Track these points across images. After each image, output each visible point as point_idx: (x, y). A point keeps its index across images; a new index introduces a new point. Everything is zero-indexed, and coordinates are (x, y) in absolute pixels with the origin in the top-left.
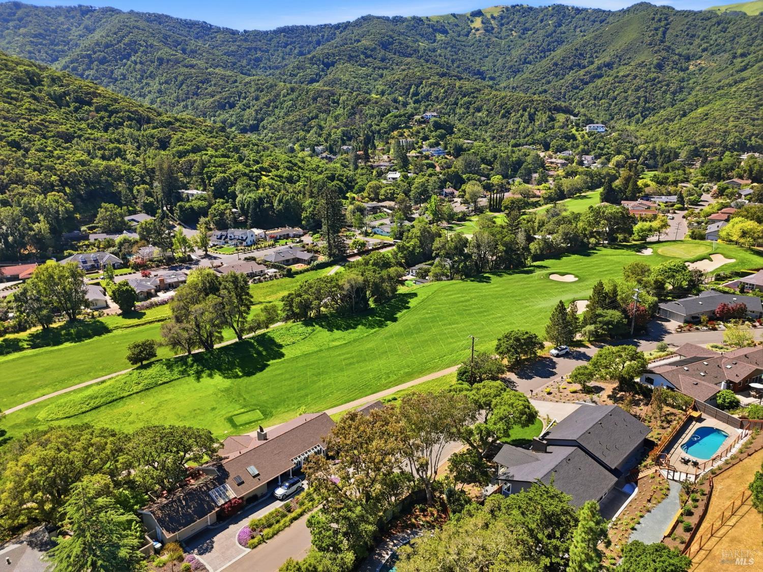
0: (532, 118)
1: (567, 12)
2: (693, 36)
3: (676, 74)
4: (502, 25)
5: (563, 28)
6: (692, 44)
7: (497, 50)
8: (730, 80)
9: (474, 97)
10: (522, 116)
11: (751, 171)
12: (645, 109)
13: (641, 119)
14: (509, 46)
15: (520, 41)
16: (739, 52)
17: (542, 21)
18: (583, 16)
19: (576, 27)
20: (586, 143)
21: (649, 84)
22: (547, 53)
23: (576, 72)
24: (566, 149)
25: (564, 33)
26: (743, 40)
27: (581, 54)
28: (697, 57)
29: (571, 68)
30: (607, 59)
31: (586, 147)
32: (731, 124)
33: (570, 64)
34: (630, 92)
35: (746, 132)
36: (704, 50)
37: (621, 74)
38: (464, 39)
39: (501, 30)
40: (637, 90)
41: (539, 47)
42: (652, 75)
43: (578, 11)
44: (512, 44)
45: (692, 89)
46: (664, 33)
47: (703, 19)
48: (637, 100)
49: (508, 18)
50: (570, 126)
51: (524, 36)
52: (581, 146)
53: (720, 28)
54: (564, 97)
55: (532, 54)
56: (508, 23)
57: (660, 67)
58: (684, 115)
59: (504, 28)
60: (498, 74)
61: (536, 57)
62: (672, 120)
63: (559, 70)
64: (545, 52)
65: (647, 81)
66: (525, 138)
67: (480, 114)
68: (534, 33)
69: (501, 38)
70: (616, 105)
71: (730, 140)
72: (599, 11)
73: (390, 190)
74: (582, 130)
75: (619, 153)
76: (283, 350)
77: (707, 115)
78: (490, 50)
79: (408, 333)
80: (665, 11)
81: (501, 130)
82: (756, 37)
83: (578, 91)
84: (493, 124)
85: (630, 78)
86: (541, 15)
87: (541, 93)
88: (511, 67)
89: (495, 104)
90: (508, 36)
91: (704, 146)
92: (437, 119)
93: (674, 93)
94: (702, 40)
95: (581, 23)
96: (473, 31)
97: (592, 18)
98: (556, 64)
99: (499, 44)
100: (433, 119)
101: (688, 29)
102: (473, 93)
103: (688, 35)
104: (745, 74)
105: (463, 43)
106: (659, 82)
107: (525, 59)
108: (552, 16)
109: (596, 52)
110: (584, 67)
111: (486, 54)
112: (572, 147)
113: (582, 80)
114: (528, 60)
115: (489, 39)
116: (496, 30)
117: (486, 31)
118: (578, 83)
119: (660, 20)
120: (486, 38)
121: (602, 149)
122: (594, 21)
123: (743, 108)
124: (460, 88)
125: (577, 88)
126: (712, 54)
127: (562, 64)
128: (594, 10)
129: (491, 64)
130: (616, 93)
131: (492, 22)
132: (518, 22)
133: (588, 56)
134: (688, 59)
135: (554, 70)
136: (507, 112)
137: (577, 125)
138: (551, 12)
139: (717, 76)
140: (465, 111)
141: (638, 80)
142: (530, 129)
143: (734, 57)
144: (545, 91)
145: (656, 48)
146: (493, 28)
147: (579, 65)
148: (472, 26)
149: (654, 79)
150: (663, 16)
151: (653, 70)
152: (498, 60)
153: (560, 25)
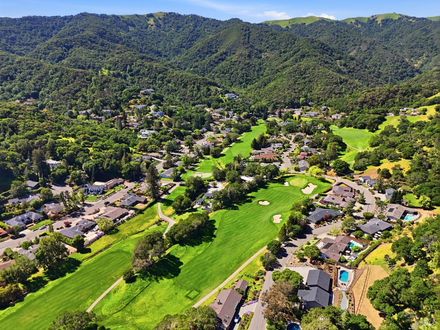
0: (199, 89)
1: (199, 19)
2: (262, 40)
3: (257, 60)
4: (165, 23)
5: (198, 28)
6: (261, 44)
7: (165, 38)
8: (281, 66)
9: (164, 74)
10: (193, 87)
11: (305, 129)
12: (247, 80)
13: (246, 85)
14: (171, 36)
15: (177, 34)
16: (283, 50)
17: (186, 23)
18: (207, 22)
19: (204, 28)
20: (228, 105)
21: (247, 66)
22: (192, 42)
23: (210, 56)
24: (219, 108)
25: (199, 31)
26: (283, 44)
27: (211, 46)
28: (265, 51)
29: (207, 53)
30: (225, 50)
31: (229, 107)
32: (286, 92)
33: (206, 51)
34: (239, 71)
35: (293, 96)
36: (268, 48)
37: (233, 60)
38: (145, 30)
39: (165, 26)
40: (242, 70)
41: (187, 38)
42: (247, 61)
43: (205, 19)
44: (173, 35)
45: (265, 69)
46: (249, 37)
47: (265, 32)
48: (242, 75)
49: (168, 20)
50: (218, 94)
51: (178, 31)
52: (227, 107)
53: (273, 37)
54: (207, 70)
55: (185, 42)
56: (168, 23)
57: (249, 56)
58: (265, 85)
59: (166, 25)
60: (168, 53)
61: (187, 44)
62: (260, 88)
63: (201, 54)
64: (191, 41)
65: (245, 65)
66: (197, 100)
67: (170, 85)
68: (183, 30)
69: (166, 31)
70: (233, 77)
71: (287, 101)
72: (215, 20)
73: (154, 147)
74: (224, 96)
75: (245, 111)
76: (181, 260)
77: (275, 87)
78: (161, 38)
79: (224, 242)
80: (248, 25)
81: (184, 95)
82: (288, 44)
83: (213, 67)
84: (179, 91)
85: (237, 63)
86: (186, 20)
87: (194, 68)
88: (174, 49)
89: (178, 80)
90: (170, 30)
91: (277, 104)
92: (154, 93)
93: (258, 71)
94: (266, 42)
95: (207, 26)
96: (150, 26)
97: (212, 24)
98: (199, 51)
99: (165, 35)
100: (152, 93)
101: (259, 36)
102: (164, 71)
103: (259, 39)
104: (287, 63)
105: (145, 33)
106: (251, 65)
107: (181, 45)
108: (192, 21)
109: (218, 45)
110: (214, 53)
111: (159, 40)
112: (222, 106)
113: (214, 61)
114: (183, 45)
115: (159, 32)
116: (162, 26)
117: (157, 26)
118: (212, 63)
119: (246, 30)
120: (158, 31)
121: (236, 108)
122: (213, 26)
123: (289, 84)
124: (156, 68)
125: (212, 65)
126: (271, 50)
127: (202, 51)
128: (212, 19)
129: (163, 47)
130: (232, 70)
131: (160, 21)
132: (174, 22)
133: (214, 47)
134: (261, 52)
135: (199, 54)
136: (185, 85)
137: (222, 93)
138: (191, 19)
139: (275, 63)
140: (161, 82)
141: (241, 64)
142: (199, 95)
143: (281, 53)
144: (197, 67)
145: (246, 46)
146: (160, 25)
147: (211, 52)
148: (149, 23)
149: (248, 64)
150: (247, 28)
151: (247, 58)
152: (166, 44)
153: (196, 27)
